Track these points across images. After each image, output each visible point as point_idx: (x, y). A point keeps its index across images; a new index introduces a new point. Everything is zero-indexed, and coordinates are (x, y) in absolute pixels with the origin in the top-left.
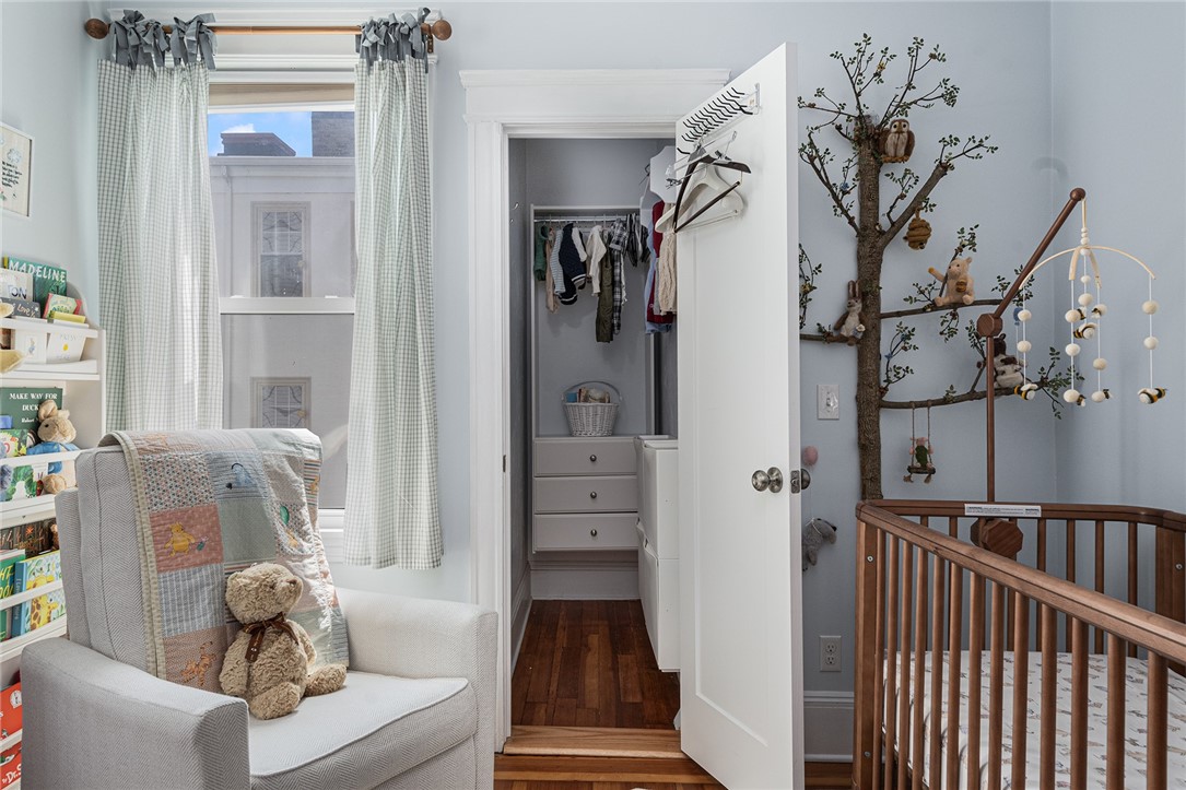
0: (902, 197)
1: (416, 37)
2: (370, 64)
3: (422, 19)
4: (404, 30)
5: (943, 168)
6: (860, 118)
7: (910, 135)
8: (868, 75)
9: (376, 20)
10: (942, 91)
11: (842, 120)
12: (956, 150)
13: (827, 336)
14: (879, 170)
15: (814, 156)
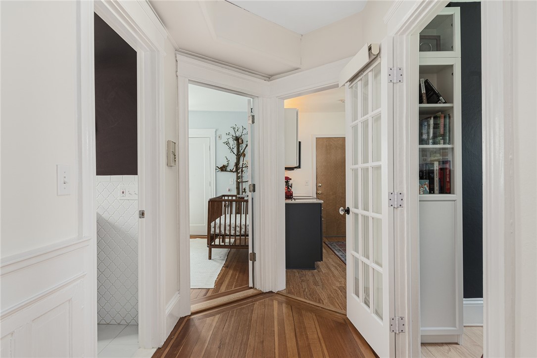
0: (242, 149)
5: (247, 145)
6: (236, 137)
7: (242, 140)
11: (233, 137)
13: (231, 171)
14: (239, 145)
15: (227, 143)
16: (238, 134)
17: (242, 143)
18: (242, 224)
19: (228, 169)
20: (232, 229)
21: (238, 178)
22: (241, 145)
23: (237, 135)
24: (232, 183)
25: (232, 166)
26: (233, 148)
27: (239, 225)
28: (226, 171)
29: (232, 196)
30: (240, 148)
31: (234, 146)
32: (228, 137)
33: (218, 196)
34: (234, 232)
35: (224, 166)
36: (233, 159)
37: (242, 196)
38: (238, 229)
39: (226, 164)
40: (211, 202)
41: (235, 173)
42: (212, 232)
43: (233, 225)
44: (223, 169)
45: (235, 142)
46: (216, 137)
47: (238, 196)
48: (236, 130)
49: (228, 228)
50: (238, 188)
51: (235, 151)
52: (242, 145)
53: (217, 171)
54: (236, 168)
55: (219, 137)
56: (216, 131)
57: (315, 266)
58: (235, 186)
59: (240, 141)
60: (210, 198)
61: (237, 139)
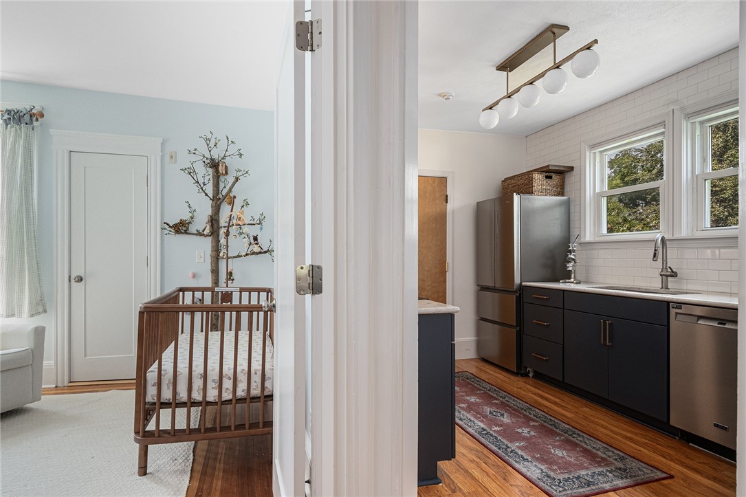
0: (225, 187)
1: (27, 118)
2: (7, 125)
3: (31, 110)
4: (22, 114)
5: (237, 179)
6: (211, 159)
7: (226, 166)
8: (212, 146)
9: (8, 109)
10: (237, 153)
11: (205, 159)
12: (240, 173)
13: (199, 234)
14: (218, 177)
15: (191, 172)
16: (217, 154)
17: (226, 173)
18: (239, 369)
19: (193, 229)
20: (210, 385)
21: (216, 249)
22: (222, 178)
23: (215, 156)
24: (202, 260)
25: (201, 222)
26: (204, 183)
27: (231, 373)
28: (186, 232)
29: (203, 290)
30: (221, 185)
31: (207, 178)
32: (193, 158)
33: (168, 291)
34: (216, 392)
35: (182, 223)
36: (204, 209)
37: (227, 289)
38: (228, 384)
39: (186, 217)
40: (148, 312)
41: (209, 239)
42: (149, 399)
43: (213, 374)
44: (181, 228)
45: (210, 171)
46: (162, 157)
47: (217, 289)
48: (212, 145)
49: (198, 383)
50: (215, 272)
51: (210, 189)
52: (226, 177)
53: (166, 232)
54: (212, 226)
55: (172, 157)
56: (162, 144)
57: (439, 474)
58: (208, 266)
59: (222, 170)
60: (147, 300)
61: (214, 165)
